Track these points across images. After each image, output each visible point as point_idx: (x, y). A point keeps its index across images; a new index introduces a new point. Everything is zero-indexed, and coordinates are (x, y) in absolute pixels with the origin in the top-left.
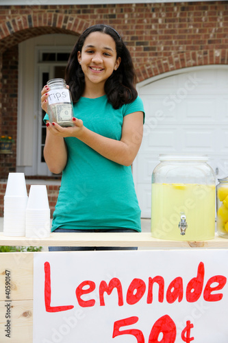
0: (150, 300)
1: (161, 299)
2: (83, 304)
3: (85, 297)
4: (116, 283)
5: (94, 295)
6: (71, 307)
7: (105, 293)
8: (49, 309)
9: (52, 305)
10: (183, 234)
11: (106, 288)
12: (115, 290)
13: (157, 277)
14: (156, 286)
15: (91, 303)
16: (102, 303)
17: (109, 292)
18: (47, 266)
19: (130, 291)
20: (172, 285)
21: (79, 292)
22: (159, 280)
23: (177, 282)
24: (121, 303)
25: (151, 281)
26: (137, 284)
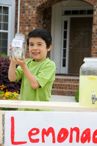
0: (71, 141)
1: (77, 141)
2: (32, 141)
3: (33, 137)
4: (51, 130)
5: (39, 136)
6: (26, 142)
7: (45, 136)
8: (13, 143)
9: (15, 141)
10: (93, 103)
11: (45, 133)
12: (51, 134)
13: (75, 128)
14: (75, 133)
15: (37, 141)
16: (43, 141)
17: (47, 135)
18: (13, 119)
19: (59, 135)
20: (84, 133)
21: (30, 134)
22: (77, 130)
23: (87, 131)
24: (54, 142)
25: (72, 130)
26: (64, 131)
